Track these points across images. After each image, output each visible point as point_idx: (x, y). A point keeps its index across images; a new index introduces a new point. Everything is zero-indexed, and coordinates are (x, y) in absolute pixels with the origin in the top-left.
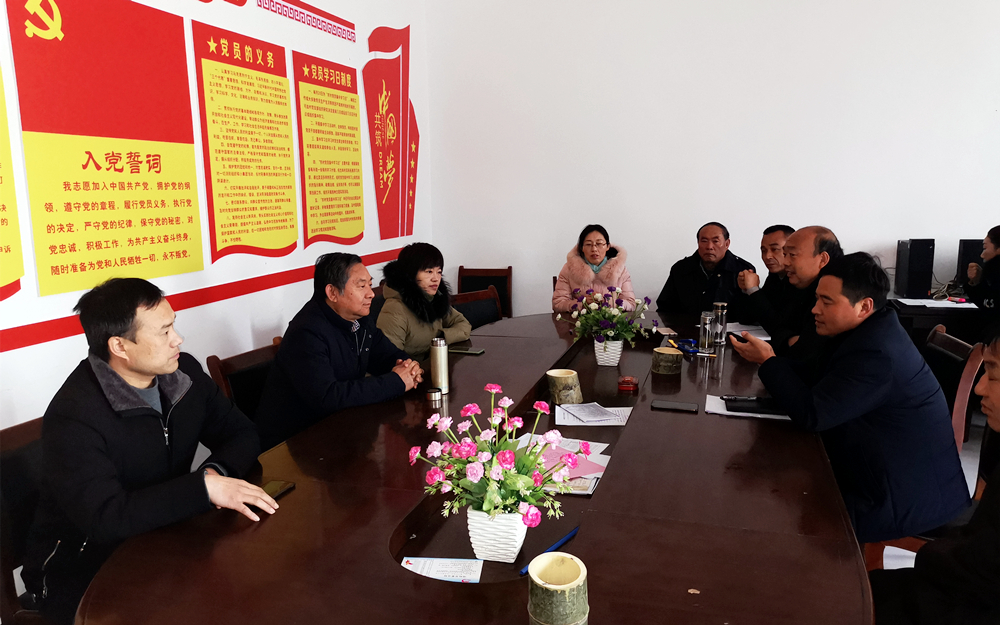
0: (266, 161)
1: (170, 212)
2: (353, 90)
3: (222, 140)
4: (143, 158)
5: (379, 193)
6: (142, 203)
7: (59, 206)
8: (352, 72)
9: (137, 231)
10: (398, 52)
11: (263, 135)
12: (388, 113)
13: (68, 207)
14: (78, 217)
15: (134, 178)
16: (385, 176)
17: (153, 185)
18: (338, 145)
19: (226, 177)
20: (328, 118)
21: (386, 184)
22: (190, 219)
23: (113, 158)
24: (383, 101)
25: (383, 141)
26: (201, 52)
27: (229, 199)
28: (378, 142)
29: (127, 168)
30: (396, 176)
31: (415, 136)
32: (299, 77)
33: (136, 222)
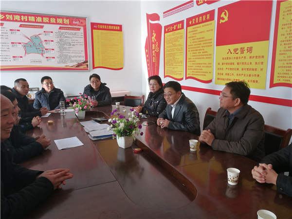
1: (253, 66)
3: (286, 36)
4: (246, 49)
6: (243, 63)
7: (221, 64)
9: (240, 72)
14: (225, 67)
15: (242, 55)
17: (248, 57)
19: (285, 52)
22: (262, 70)
23: (235, 50)
27: (285, 62)
29: (240, 53)
33: (240, 69)
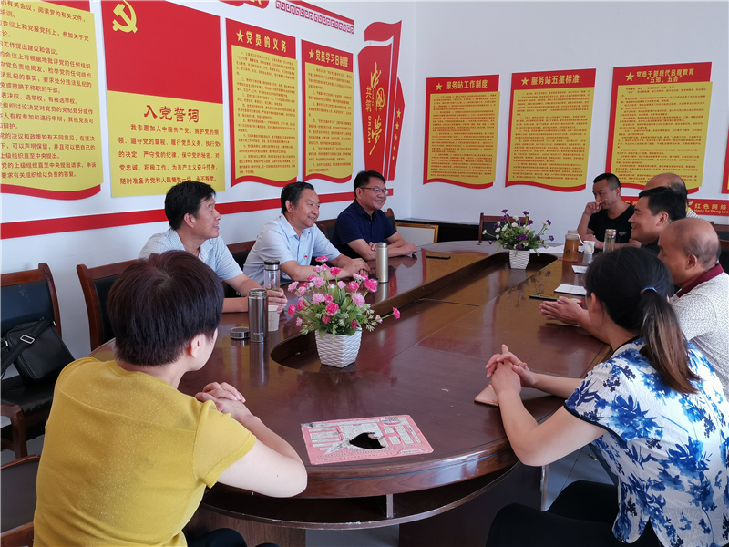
0: (276, 118)
1: (203, 149)
2: (350, 69)
3: (244, 102)
4: (186, 112)
5: (367, 147)
6: (184, 142)
7: (127, 140)
8: (350, 56)
9: (179, 160)
10: (390, 41)
11: (275, 99)
12: (378, 87)
13: (134, 141)
14: (140, 148)
15: (179, 125)
16: (373, 134)
17: (192, 130)
18: (334, 109)
19: (245, 128)
20: (327, 89)
21: (373, 140)
22: (217, 155)
23: (165, 111)
24: (374, 78)
25: (372, 108)
26: (232, 40)
27: (247, 144)
28: (368, 109)
29: (175, 118)
30: (382, 135)
31: (401, 105)
32: (305, 58)
33: (179, 154)
